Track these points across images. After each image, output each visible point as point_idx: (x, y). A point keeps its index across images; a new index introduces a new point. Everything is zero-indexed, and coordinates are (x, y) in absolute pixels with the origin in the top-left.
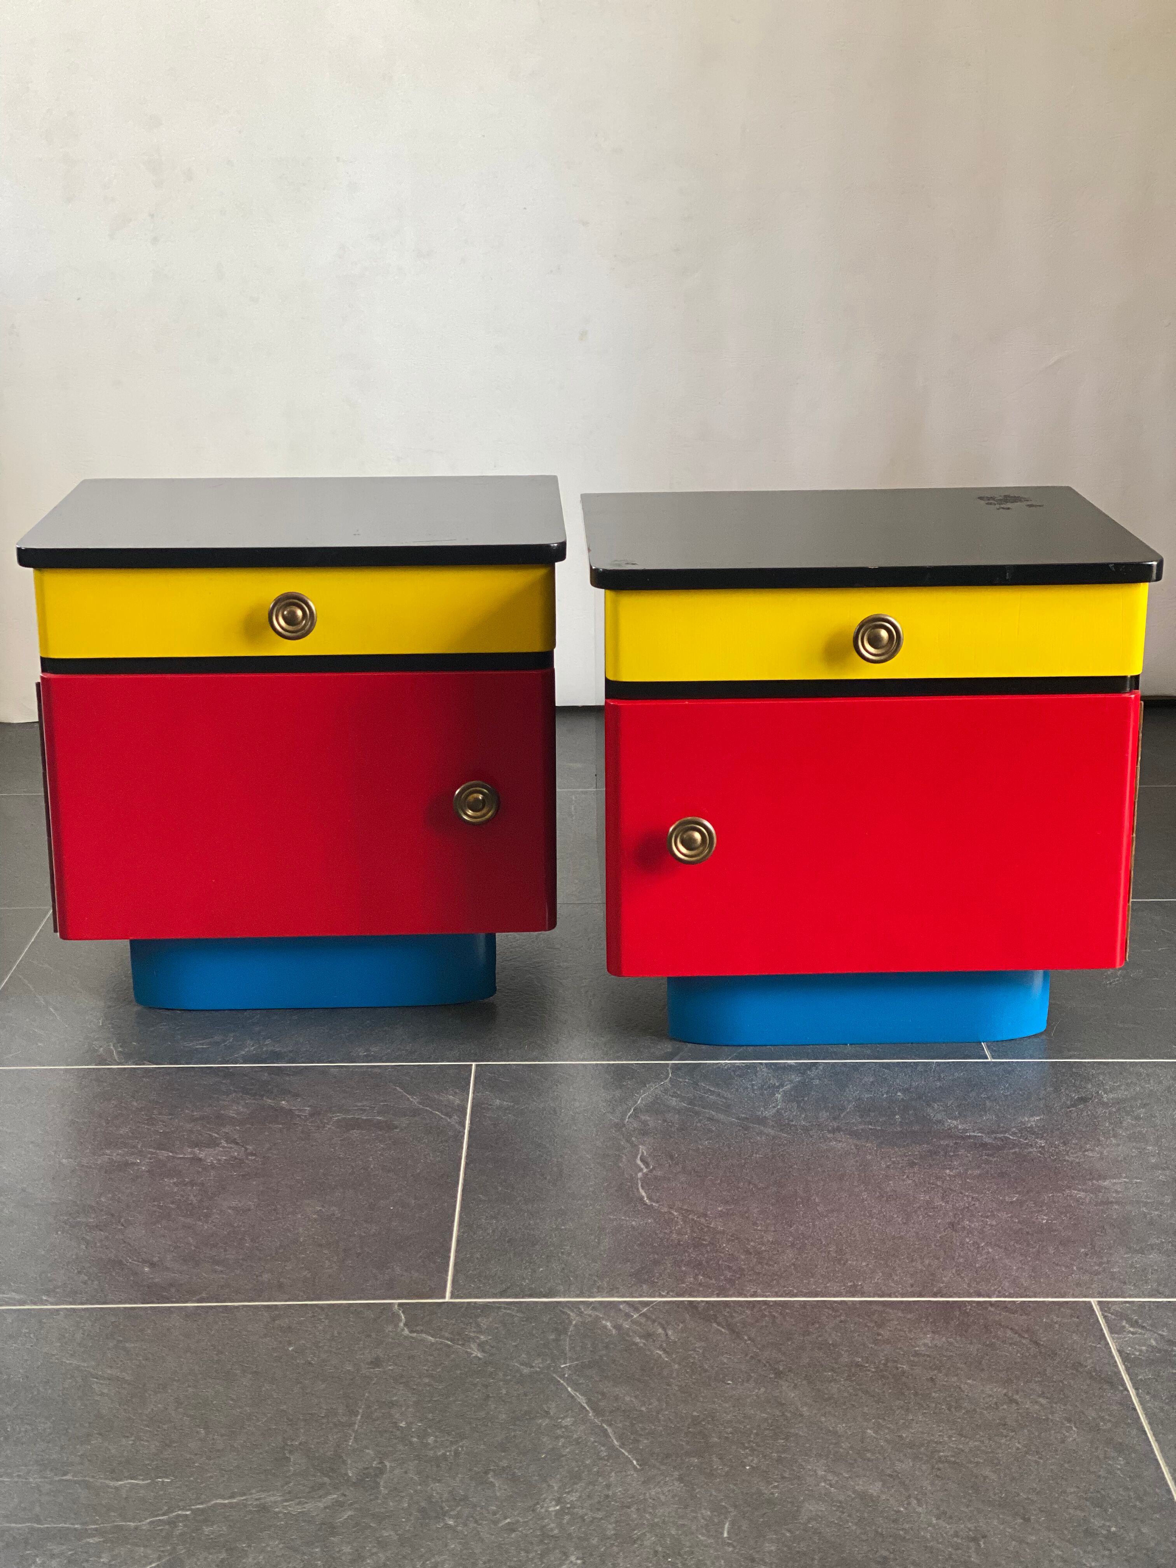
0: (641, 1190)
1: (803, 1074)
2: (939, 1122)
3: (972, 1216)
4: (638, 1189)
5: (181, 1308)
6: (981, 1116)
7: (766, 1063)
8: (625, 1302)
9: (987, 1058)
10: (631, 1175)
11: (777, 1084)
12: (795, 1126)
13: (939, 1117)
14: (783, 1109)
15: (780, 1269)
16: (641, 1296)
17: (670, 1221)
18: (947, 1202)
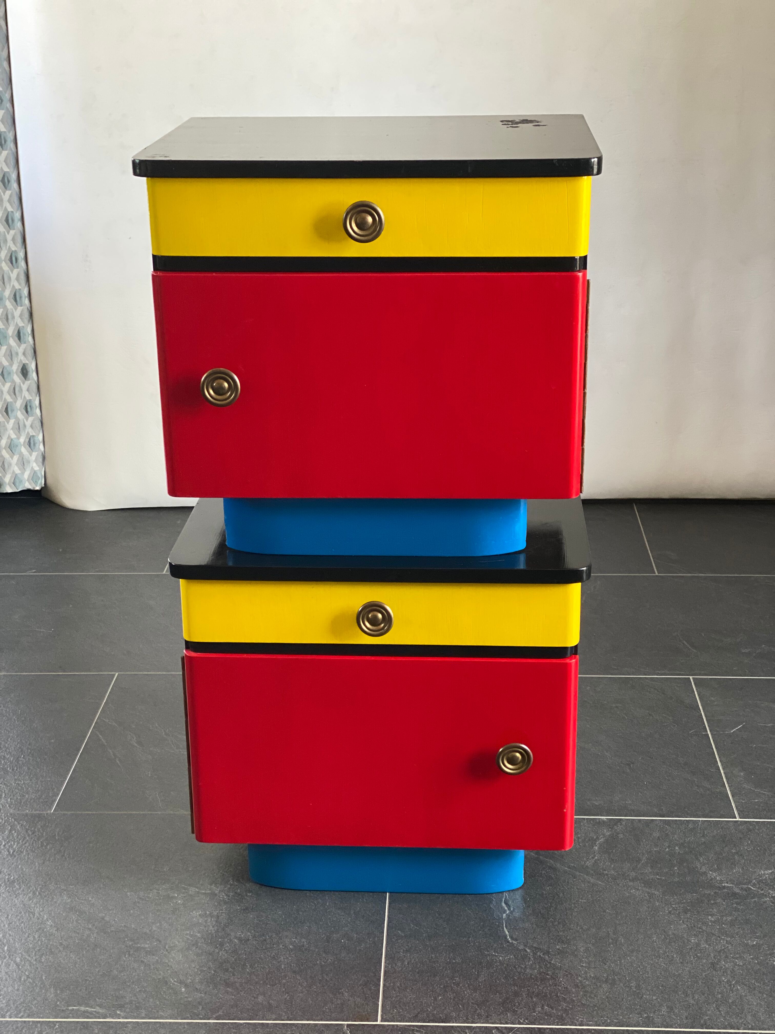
0: (505, 928)
1: (612, 828)
2: (705, 873)
3: (727, 957)
4: (503, 928)
5: (206, 1023)
6: (732, 869)
7: (587, 819)
8: (496, 1027)
9: (736, 818)
10: (498, 916)
11: (595, 837)
12: (607, 875)
13: (704, 869)
14: (598, 860)
15: (598, 1002)
16: (507, 1023)
17: (525, 957)
18: (709, 945)
